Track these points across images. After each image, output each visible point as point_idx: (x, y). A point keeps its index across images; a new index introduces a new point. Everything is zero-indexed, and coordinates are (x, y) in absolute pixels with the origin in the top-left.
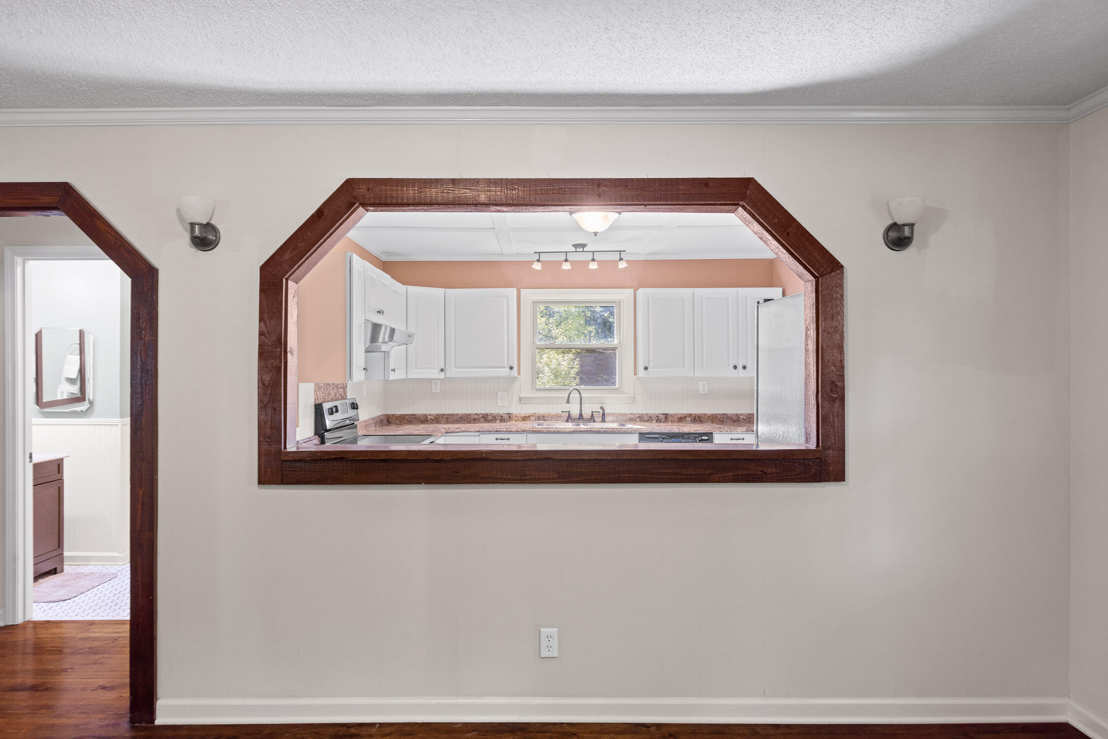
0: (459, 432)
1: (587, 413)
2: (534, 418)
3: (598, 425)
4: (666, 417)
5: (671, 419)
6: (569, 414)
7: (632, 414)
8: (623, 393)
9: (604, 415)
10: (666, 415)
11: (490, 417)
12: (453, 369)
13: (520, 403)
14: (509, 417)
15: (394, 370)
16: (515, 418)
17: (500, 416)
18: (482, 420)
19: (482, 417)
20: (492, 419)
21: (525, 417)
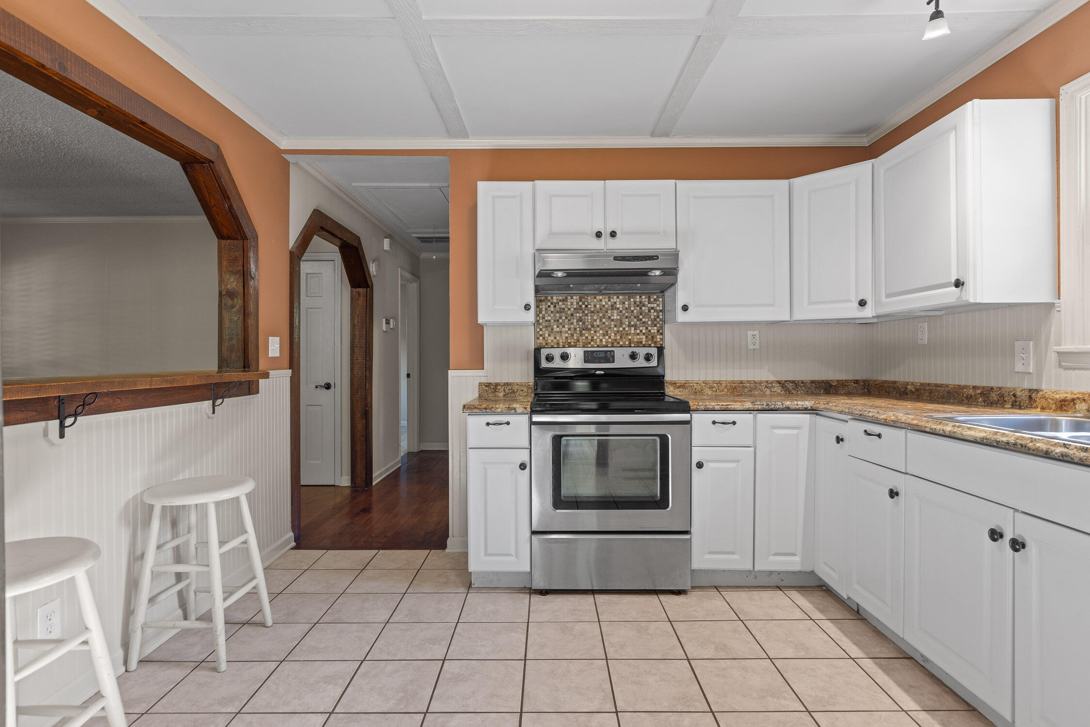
11: (994, 396)
12: (884, 299)
13: (1060, 366)
14: (1030, 397)
15: (685, 308)
16: (1041, 402)
17: (1011, 394)
18: (980, 399)
19: (980, 394)
20: (998, 400)
21: (1064, 400)
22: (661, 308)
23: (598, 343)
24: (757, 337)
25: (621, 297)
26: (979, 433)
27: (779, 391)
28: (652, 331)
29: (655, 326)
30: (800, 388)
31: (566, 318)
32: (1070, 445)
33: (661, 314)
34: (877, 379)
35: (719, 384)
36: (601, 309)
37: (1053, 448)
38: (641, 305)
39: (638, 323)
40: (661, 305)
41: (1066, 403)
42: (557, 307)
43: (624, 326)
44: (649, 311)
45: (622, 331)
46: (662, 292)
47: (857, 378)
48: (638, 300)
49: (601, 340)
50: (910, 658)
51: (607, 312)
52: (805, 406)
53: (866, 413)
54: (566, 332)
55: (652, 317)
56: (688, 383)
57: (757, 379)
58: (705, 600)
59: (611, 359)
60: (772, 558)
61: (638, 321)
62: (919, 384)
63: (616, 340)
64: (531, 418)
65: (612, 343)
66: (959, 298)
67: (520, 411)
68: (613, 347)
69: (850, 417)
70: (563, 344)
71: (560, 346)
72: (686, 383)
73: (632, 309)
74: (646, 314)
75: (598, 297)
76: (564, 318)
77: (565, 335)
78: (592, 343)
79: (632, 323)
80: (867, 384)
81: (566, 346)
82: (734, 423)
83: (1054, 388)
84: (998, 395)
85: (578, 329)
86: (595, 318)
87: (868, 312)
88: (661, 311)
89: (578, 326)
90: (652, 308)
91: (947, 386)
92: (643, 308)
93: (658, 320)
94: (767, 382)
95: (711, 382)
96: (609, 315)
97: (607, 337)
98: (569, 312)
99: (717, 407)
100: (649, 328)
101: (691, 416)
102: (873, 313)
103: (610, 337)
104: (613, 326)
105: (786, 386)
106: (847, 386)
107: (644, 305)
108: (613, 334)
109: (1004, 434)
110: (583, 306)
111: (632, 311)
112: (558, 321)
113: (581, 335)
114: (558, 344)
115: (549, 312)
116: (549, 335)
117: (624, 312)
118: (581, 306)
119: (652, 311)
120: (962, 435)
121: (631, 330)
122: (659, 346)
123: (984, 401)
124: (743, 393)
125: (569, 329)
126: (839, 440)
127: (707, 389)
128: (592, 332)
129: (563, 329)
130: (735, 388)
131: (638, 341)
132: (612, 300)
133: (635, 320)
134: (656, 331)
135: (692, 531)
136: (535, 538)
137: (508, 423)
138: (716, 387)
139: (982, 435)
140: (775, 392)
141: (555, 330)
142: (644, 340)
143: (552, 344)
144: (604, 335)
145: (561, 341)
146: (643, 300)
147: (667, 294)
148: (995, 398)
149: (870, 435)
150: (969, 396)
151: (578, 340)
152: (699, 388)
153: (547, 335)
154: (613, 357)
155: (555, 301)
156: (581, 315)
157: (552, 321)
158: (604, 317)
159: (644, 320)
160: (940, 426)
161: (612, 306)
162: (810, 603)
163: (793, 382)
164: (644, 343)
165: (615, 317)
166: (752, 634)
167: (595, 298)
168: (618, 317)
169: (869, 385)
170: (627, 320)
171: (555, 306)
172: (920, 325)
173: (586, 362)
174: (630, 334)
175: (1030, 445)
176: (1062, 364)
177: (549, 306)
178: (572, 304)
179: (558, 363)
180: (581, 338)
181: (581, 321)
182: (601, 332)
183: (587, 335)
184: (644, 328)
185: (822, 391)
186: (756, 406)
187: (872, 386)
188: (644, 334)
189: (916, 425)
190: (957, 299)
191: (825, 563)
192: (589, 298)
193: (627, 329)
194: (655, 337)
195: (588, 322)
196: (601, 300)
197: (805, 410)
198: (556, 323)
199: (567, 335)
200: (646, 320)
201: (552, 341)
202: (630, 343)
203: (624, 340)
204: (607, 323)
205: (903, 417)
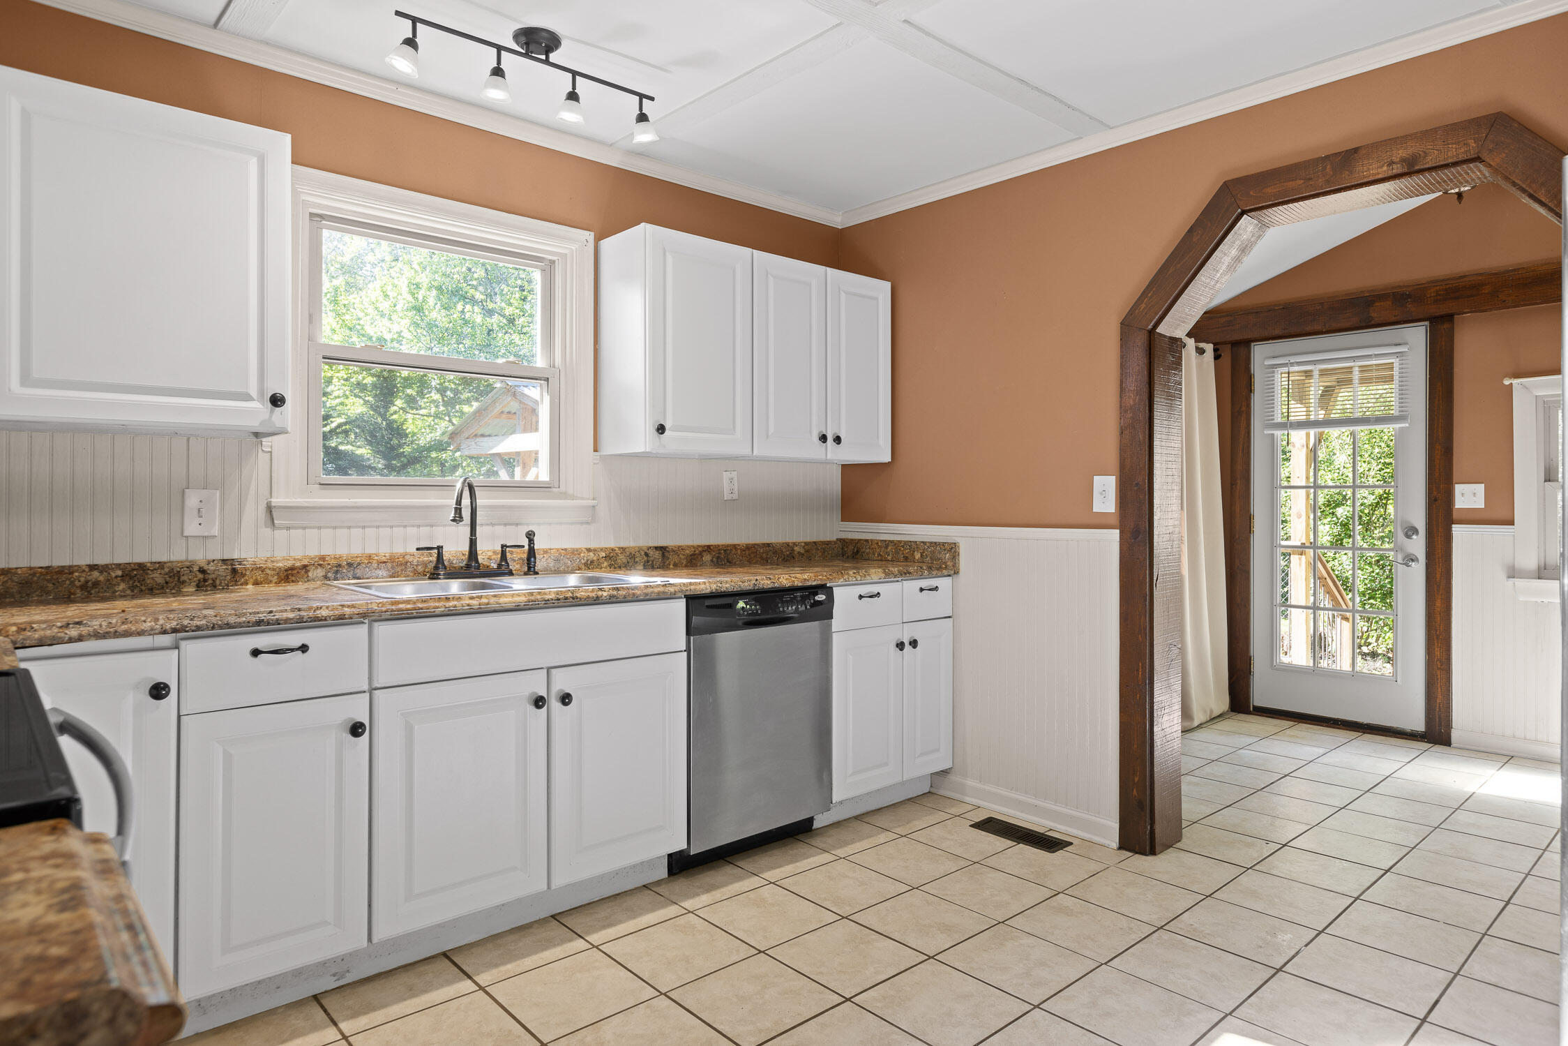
0: (80, 639)
1: (488, 551)
2: (320, 572)
3: (519, 586)
4: (663, 556)
5: (673, 558)
6: (440, 556)
7: (589, 550)
8: (565, 496)
9: (532, 552)
10: (662, 549)
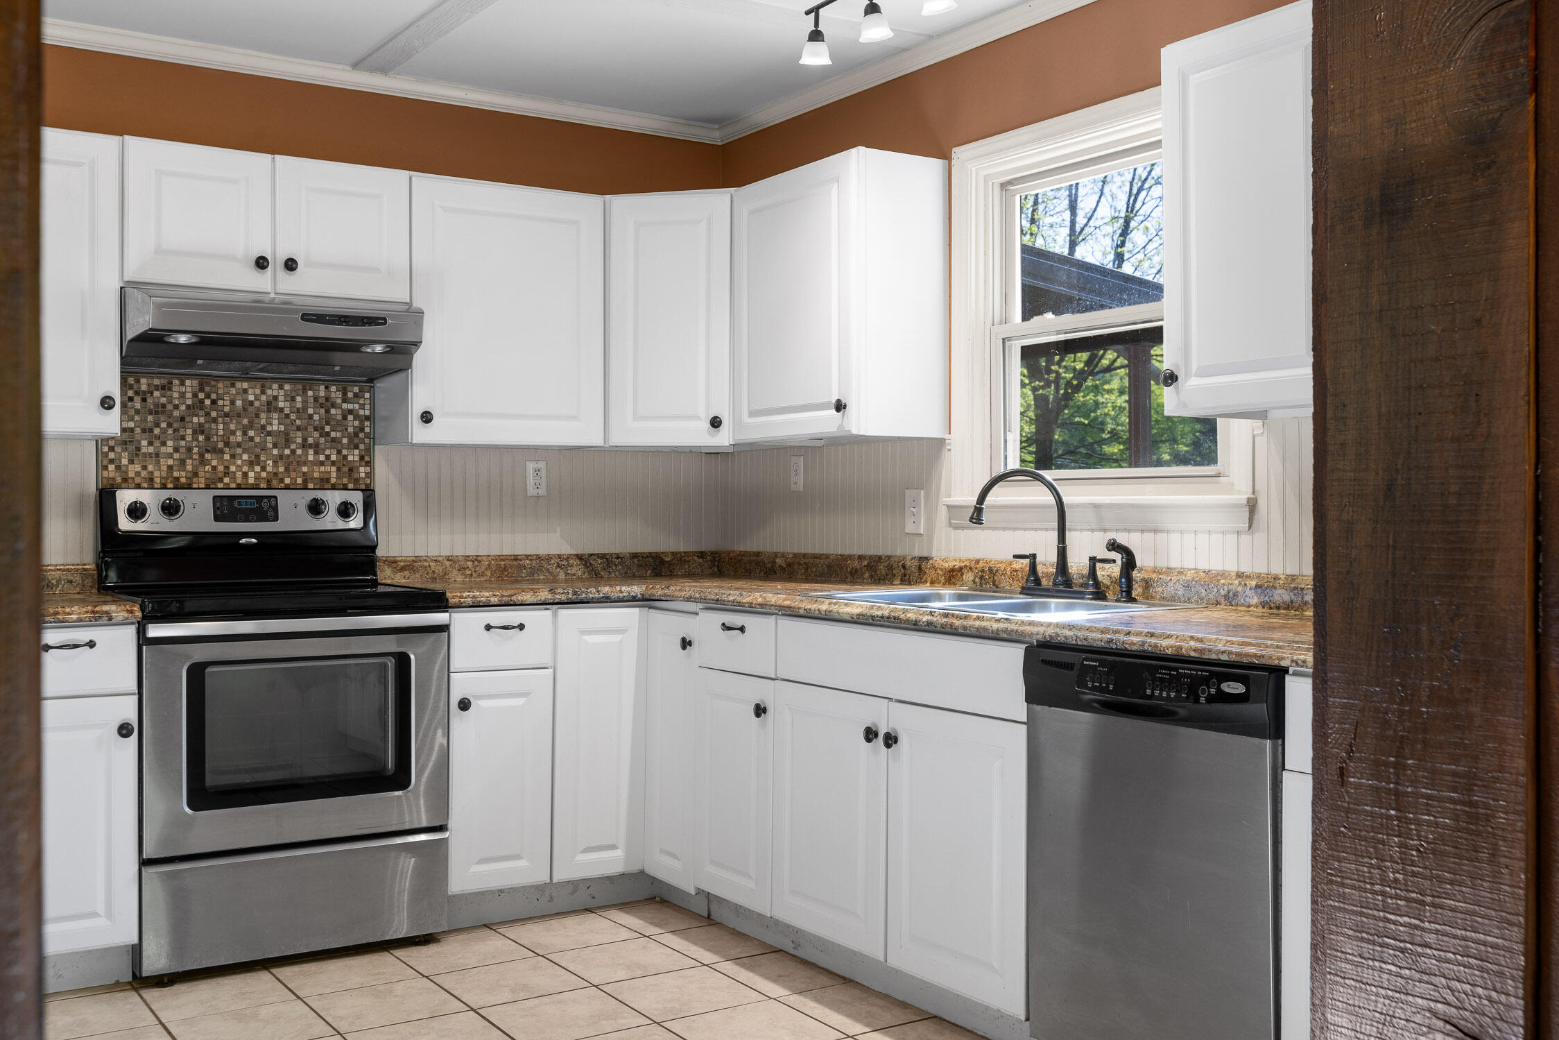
6: (1033, 565)
9: (1123, 571)
11: (882, 568)
12: (747, 420)
13: (950, 525)
14: (920, 568)
15: (427, 417)
16: (931, 575)
17: (901, 564)
18: (867, 575)
19: (867, 566)
20: (887, 575)
21: (952, 570)
22: (367, 413)
23: (239, 480)
24: (543, 473)
25: (287, 387)
26: (855, 609)
27: (580, 573)
28: (350, 458)
29: (356, 447)
30: (614, 568)
31: (170, 425)
32: (935, 612)
33: (367, 423)
34: (733, 549)
35: (476, 562)
36: (245, 409)
37: (920, 617)
38: (328, 403)
39: (322, 440)
40: (367, 407)
41: (955, 574)
42: (150, 400)
43: (293, 446)
44: (345, 418)
45: (288, 456)
46: (371, 380)
47: (703, 549)
48: (322, 394)
49: (245, 475)
50: (778, 951)
51: (257, 416)
52: (632, 594)
53: (724, 597)
54: (170, 456)
55: (351, 429)
56: (420, 561)
57: (543, 551)
58: (474, 943)
59: (271, 514)
60: (581, 858)
61: (321, 436)
62: (791, 556)
63: (276, 474)
64: (141, 632)
65: (268, 481)
66: (841, 426)
67: (121, 618)
68: (269, 488)
69: (700, 605)
70: (163, 481)
71: (156, 486)
72: (415, 562)
73: (310, 411)
74: (339, 423)
75: (238, 385)
76: (164, 425)
77: (165, 463)
78: (226, 480)
79: (310, 440)
80: (717, 559)
81: (170, 485)
82: (521, 627)
83: (944, 555)
84: (886, 567)
85: (196, 450)
86: (232, 427)
87: (723, 439)
88: (367, 418)
89: (194, 443)
90: (351, 412)
91: (827, 556)
92: (333, 411)
93: (362, 435)
94: (559, 556)
95: (461, 559)
96: (263, 422)
97: (258, 469)
98: (176, 413)
99: (494, 600)
100: (345, 452)
101: (450, 615)
102: (731, 440)
103: (263, 469)
104: (270, 446)
105: (591, 564)
106: (689, 561)
107: (334, 405)
108: (270, 462)
109: (879, 607)
110: (208, 402)
111: (311, 417)
112: (151, 431)
113: (203, 462)
114: (151, 480)
115: (132, 412)
116: (131, 462)
117: (293, 417)
118: (202, 402)
119: (350, 417)
120: (839, 613)
121: (307, 455)
122: (363, 487)
123: (871, 577)
124: (520, 579)
125: (176, 450)
126: (686, 643)
127: (455, 572)
128: (227, 457)
129: (163, 449)
130: (505, 569)
131: (322, 476)
132: (269, 392)
133: (316, 434)
134: (357, 458)
135: (449, 826)
136: (149, 872)
137: (91, 644)
138: (472, 567)
139: (858, 611)
140: (574, 575)
141: (144, 450)
142: (334, 475)
143: (138, 480)
144: (251, 464)
145: (157, 474)
146: (333, 395)
147: (380, 385)
148: (884, 572)
149: (729, 628)
150: (854, 571)
151: (196, 474)
152: (439, 569)
153: (125, 461)
154: (275, 509)
155: (144, 388)
156: (202, 420)
157: (138, 430)
158: (251, 425)
159: (333, 435)
160: (815, 605)
161: (269, 403)
162: (641, 919)
163: (602, 556)
164: (333, 481)
165: (275, 427)
166: (561, 967)
167: (233, 385)
168: (282, 428)
169: (720, 559)
170: (299, 434)
171: (144, 400)
172: (794, 459)
173: (217, 518)
174: (305, 463)
175: (902, 616)
176: (952, 521)
177: (131, 399)
178: (182, 395)
179: (154, 522)
180: (201, 469)
181: (202, 432)
182: (245, 457)
183: (214, 463)
184: (334, 451)
185: (649, 572)
186: (558, 596)
187: (724, 562)
188: (333, 463)
189: (788, 607)
190: (839, 427)
191: (662, 851)
192: (220, 385)
193: (299, 452)
194: (355, 470)
195: (217, 435)
196: (245, 391)
197: (632, 600)
198: (147, 435)
199: (170, 462)
200: (339, 435)
201: (138, 474)
202: (305, 481)
203: (293, 475)
204: (257, 440)
205: (772, 598)
